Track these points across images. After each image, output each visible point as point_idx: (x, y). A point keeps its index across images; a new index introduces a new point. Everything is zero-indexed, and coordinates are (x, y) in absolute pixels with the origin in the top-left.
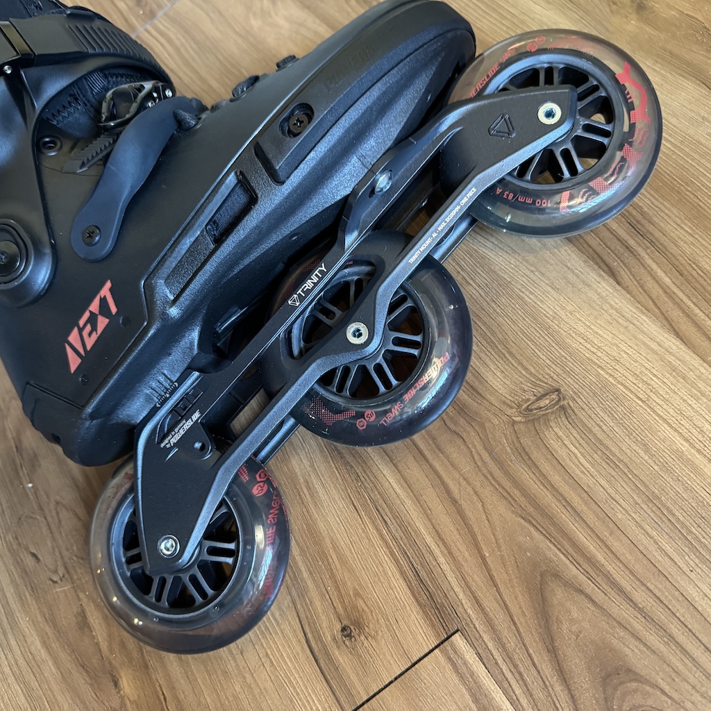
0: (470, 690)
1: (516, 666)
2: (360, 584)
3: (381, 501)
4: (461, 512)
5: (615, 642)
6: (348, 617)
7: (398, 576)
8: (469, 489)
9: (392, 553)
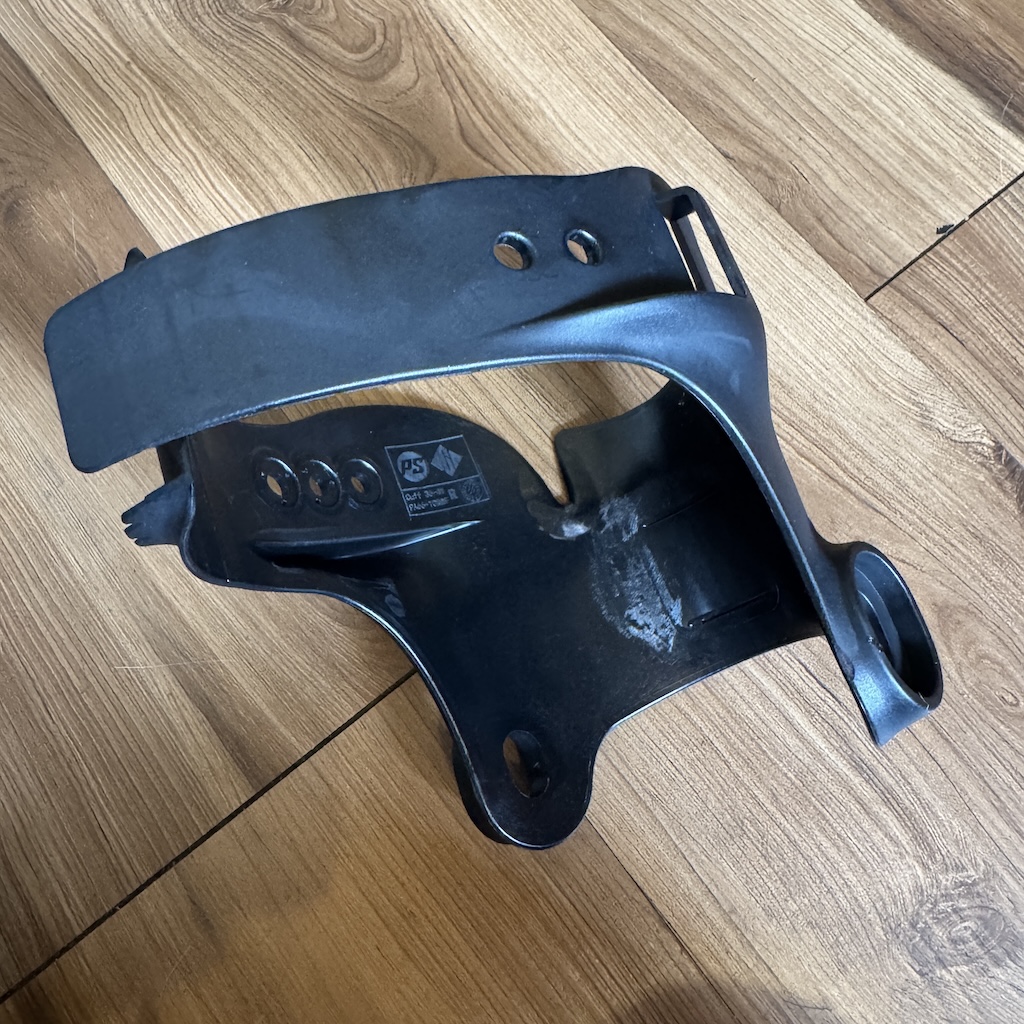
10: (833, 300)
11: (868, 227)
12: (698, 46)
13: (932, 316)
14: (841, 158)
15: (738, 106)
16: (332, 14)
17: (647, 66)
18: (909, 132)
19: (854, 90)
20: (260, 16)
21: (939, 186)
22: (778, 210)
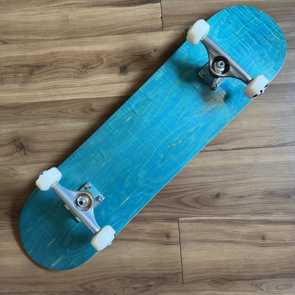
0: (187, 222)
1: (188, 213)
2: (162, 230)
3: (151, 218)
4: (161, 206)
5: (193, 197)
6: (166, 235)
7: (165, 223)
8: (159, 202)
9: (161, 221)
10: (161, 34)
11: (156, 25)
12: (124, 27)
13: (169, 26)
14: (147, 22)
15: (134, 28)
16: (91, 62)
17: (122, 33)
18: (149, 13)
19: (140, 15)
20: (86, 70)
21: (156, 15)
22: (148, 32)
